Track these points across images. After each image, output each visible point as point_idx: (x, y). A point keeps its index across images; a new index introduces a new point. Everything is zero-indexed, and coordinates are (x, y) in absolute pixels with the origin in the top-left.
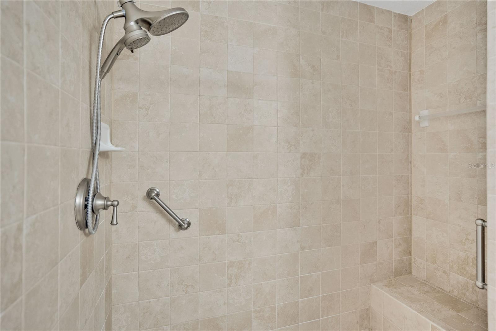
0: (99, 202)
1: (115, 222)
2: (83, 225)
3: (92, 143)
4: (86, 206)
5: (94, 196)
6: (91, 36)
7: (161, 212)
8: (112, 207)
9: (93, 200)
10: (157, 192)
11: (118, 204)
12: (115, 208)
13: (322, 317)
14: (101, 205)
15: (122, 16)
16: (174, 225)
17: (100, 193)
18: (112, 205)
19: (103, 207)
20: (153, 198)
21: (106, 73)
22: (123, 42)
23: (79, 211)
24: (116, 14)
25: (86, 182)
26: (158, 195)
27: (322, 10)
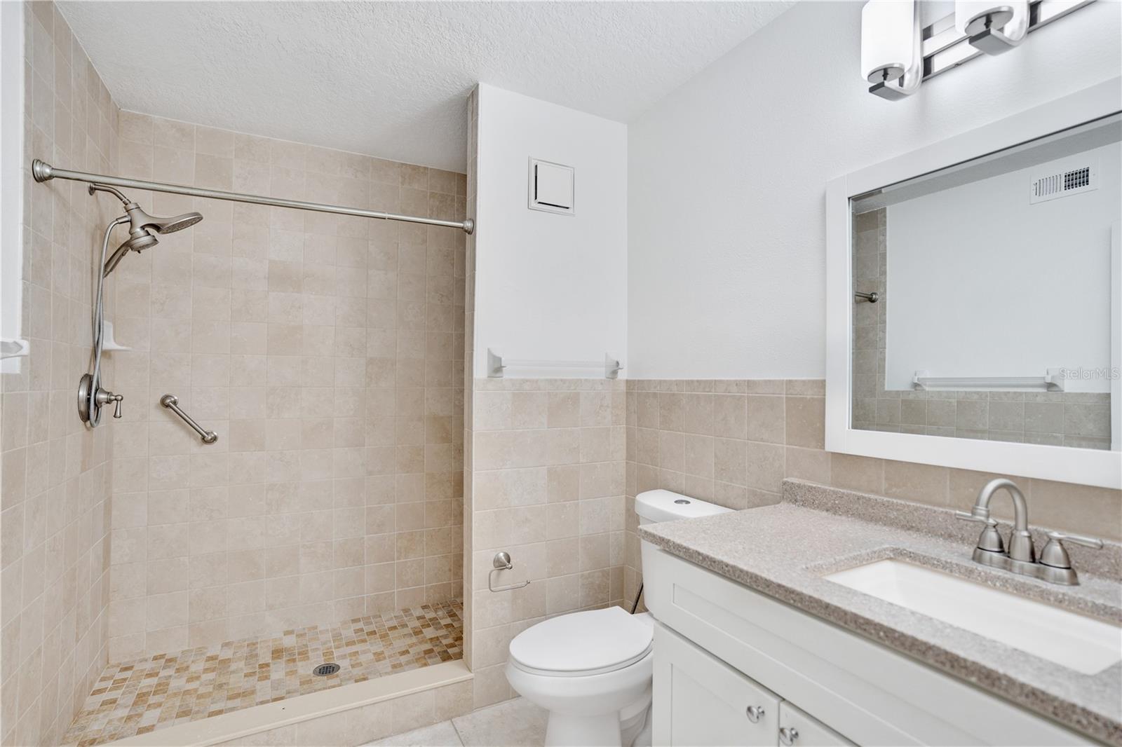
0: (102, 396)
1: (118, 414)
2: (86, 417)
3: (94, 341)
4: (89, 400)
5: (96, 390)
6: (93, 239)
7: (179, 423)
8: (116, 401)
9: (96, 394)
10: (175, 400)
11: (122, 399)
12: (119, 402)
13: (398, 559)
14: (105, 399)
15: (128, 221)
16: (196, 439)
17: (102, 389)
18: (116, 399)
19: (106, 400)
20: (168, 406)
21: (109, 273)
22: (128, 245)
23: (83, 402)
24: (120, 221)
25: (88, 378)
26: (175, 403)
27: (403, 184)
